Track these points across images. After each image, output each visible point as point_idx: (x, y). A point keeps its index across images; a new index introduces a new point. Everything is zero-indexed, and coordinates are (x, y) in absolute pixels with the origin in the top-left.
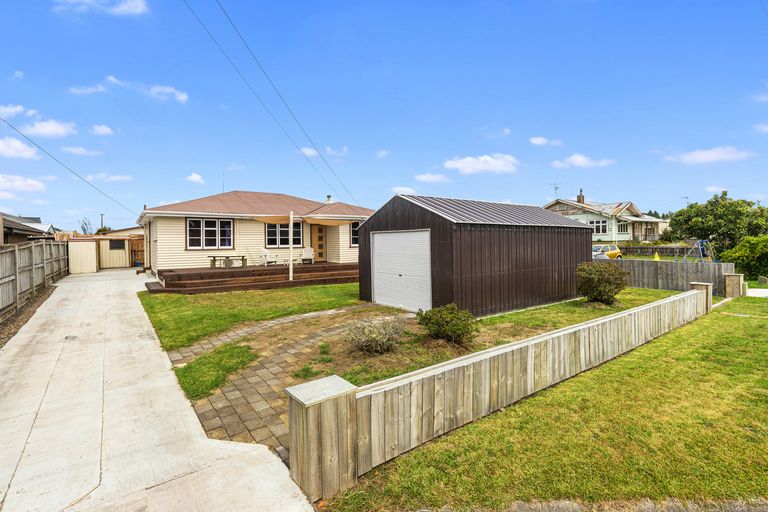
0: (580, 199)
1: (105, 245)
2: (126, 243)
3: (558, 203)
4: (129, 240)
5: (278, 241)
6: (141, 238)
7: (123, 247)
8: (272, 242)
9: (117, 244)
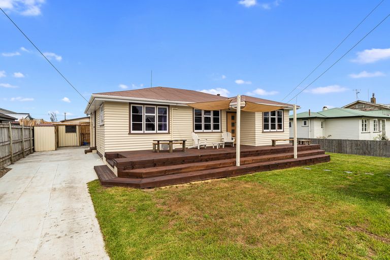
0: (373, 100)
1: (62, 129)
2: (77, 127)
3: (358, 103)
4: (79, 126)
5: (203, 127)
6: (88, 125)
7: (74, 131)
8: (198, 127)
9: (71, 129)
